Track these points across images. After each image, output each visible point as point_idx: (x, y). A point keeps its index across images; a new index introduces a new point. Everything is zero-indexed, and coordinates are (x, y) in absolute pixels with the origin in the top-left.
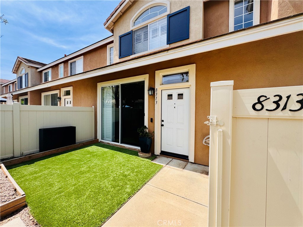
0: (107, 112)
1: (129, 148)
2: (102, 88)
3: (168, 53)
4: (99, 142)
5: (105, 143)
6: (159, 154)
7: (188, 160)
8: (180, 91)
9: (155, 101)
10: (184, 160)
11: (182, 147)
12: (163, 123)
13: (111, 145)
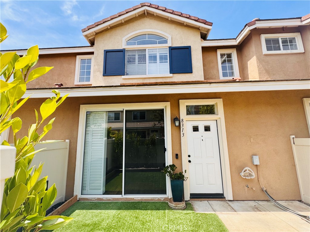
0: (93, 147)
1: (142, 200)
2: (87, 112)
3: (211, 86)
4: (78, 199)
5: (92, 200)
6: (189, 199)
7: (225, 198)
8: (207, 124)
9: (182, 133)
10: (220, 199)
11: (215, 184)
12: (190, 159)
13: (105, 200)
